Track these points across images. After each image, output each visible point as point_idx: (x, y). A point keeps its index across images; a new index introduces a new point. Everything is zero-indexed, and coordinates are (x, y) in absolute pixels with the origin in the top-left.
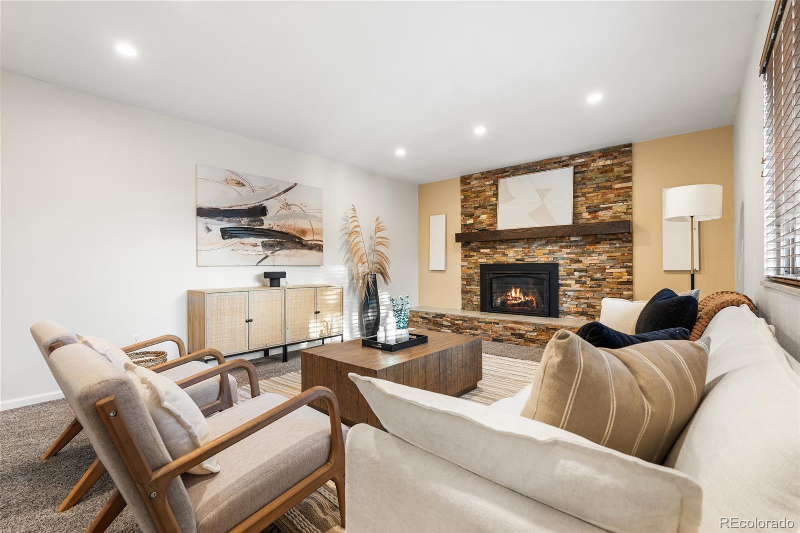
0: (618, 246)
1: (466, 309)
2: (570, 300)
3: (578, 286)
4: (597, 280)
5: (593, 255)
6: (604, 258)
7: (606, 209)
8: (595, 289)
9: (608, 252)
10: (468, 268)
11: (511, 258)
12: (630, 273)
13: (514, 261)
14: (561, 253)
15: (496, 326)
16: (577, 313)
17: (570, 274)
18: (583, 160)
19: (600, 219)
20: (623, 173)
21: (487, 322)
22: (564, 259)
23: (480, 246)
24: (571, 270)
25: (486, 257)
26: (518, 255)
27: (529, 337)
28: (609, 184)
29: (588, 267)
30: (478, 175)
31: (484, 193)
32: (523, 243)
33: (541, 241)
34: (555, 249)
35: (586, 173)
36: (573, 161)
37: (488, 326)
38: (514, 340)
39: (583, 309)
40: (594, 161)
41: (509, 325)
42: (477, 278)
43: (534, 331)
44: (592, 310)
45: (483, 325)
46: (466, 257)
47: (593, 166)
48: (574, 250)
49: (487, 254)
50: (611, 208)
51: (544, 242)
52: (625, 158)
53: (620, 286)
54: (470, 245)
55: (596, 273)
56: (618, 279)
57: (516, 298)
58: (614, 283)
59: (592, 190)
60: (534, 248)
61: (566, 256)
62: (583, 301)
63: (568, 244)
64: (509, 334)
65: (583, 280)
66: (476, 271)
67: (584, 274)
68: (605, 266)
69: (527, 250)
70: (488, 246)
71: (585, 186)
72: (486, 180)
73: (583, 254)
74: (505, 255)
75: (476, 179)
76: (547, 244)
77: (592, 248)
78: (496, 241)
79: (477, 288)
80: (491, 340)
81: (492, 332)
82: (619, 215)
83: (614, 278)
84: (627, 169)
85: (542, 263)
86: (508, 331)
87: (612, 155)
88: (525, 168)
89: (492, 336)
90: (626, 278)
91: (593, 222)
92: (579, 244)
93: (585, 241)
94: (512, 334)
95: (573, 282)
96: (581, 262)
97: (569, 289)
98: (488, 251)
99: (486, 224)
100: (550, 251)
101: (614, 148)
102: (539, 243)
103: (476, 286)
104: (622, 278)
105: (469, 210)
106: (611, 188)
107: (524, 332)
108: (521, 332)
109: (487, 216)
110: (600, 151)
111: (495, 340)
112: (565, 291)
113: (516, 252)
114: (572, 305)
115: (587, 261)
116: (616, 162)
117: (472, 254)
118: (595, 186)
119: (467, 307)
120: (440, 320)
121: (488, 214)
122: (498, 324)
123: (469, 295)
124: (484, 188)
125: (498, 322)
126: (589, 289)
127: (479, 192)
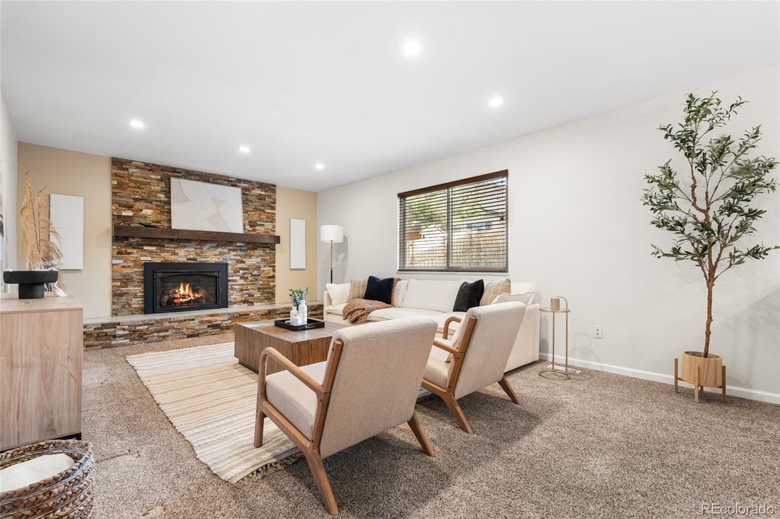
0: (268, 252)
1: (119, 314)
2: (236, 292)
3: (242, 280)
4: (255, 276)
5: (253, 257)
6: (259, 260)
7: (260, 225)
8: (253, 282)
9: (262, 256)
10: (124, 267)
11: (181, 257)
12: (274, 271)
13: (185, 260)
14: (230, 255)
15: (191, 322)
16: (241, 301)
17: (236, 271)
18: (247, 185)
19: (257, 231)
20: (270, 203)
21: (180, 320)
22: (231, 259)
23: (142, 243)
24: (237, 268)
25: (150, 255)
26: (190, 254)
27: (224, 325)
28: (263, 208)
29: (249, 266)
30: (140, 163)
31: (148, 186)
32: (195, 244)
33: (212, 243)
34: (224, 251)
35: (248, 196)
36: (239, 183)
37: (181, 324)
38: (210, 331)
39: (245, 298)
40: (253, 189)
41: (206, 319)
42: (138, 277)
43: (229, 319)
44: (252, 298)
45: (176, 325)
46: (120, 253)
47: (253, 192)
48: (239, 252)
49: (151, 252)
50: (263, 225)
51: (214, 245)
52: (272, 194)
53: (268, 279)
54: (128, 240)
55: (254, 270)
56: (267, 274)
57: (184, 295)
58: (265, 277)
59: (252, 210)
60: (205, 248)
61: (233, 257)
62: (245, 292)
63: (235, 248)
64: (206, 326)
65: (246, 276)
66: (136, 270)
67: (246, 271)
68: (260, 266)
69: (199, 251)
70: (154, 243)
71: (247, 205)
72: (151, 172)
73: (246, 256)
74: (174, 254)
75: (137, 167)
76: (217, 247)
77: (252, 252)
78: (163, 239)
79: (136, 288)
80: (186, 336)
81: (186, 329)
82: (268, 231)
83: (265, 274)
84: (273, 201)
85: (213, 262)
86: (204, 325)
87: (265, 189)
88: (198, 175)
89: (186, 333)
90: (271, 274)
91: (253, 233)
92: (243, 248)
93: (247, 246)
94: (209, 326)
95: (238, 278)
96: (244, 262)
97: (236, 283)
98: (154, 248)
99: (151, 219)
100: (220, 252)
101: (266, 184)
102: (210, 245)
103: (135, 286)
104: (269, 274)
105: (125, 200)
106: (263, 211)
107: (221, 322)
108: (218, 323)
109: (152, 211)
110: (257, 183)
111: (189, 336)
112: (232, 285)
113: (188, 251)
114: (237, 295)
115: (249, 262)
116: (267, 194)
117: (129, 251)
118: (254, 207)
119: (120, 312)
120: (109, 330)
121: (153, 209)
122: (194, 320)
123: (125, 298)
124: (149, 181)
125: (193, 318)
126: (250, 283)
127: (141, 183)
